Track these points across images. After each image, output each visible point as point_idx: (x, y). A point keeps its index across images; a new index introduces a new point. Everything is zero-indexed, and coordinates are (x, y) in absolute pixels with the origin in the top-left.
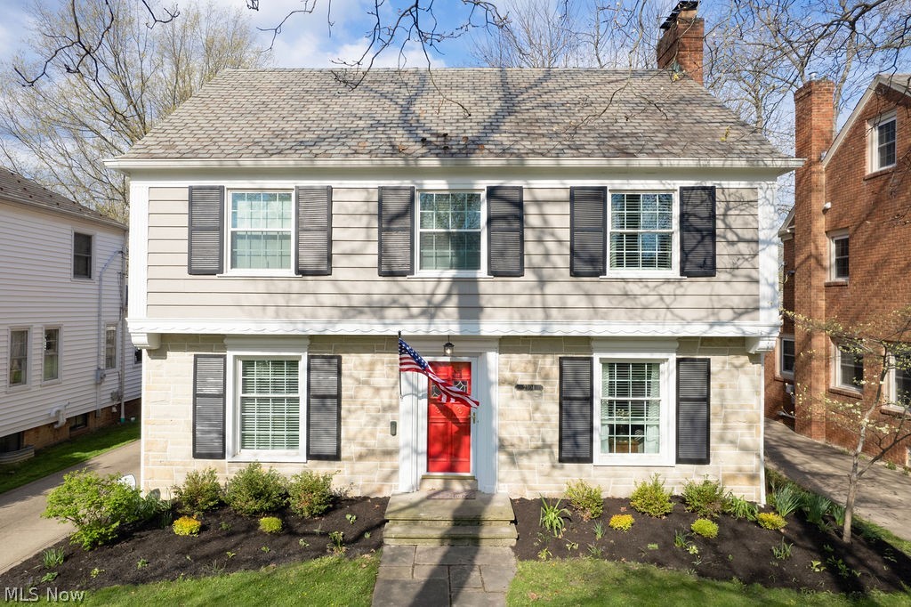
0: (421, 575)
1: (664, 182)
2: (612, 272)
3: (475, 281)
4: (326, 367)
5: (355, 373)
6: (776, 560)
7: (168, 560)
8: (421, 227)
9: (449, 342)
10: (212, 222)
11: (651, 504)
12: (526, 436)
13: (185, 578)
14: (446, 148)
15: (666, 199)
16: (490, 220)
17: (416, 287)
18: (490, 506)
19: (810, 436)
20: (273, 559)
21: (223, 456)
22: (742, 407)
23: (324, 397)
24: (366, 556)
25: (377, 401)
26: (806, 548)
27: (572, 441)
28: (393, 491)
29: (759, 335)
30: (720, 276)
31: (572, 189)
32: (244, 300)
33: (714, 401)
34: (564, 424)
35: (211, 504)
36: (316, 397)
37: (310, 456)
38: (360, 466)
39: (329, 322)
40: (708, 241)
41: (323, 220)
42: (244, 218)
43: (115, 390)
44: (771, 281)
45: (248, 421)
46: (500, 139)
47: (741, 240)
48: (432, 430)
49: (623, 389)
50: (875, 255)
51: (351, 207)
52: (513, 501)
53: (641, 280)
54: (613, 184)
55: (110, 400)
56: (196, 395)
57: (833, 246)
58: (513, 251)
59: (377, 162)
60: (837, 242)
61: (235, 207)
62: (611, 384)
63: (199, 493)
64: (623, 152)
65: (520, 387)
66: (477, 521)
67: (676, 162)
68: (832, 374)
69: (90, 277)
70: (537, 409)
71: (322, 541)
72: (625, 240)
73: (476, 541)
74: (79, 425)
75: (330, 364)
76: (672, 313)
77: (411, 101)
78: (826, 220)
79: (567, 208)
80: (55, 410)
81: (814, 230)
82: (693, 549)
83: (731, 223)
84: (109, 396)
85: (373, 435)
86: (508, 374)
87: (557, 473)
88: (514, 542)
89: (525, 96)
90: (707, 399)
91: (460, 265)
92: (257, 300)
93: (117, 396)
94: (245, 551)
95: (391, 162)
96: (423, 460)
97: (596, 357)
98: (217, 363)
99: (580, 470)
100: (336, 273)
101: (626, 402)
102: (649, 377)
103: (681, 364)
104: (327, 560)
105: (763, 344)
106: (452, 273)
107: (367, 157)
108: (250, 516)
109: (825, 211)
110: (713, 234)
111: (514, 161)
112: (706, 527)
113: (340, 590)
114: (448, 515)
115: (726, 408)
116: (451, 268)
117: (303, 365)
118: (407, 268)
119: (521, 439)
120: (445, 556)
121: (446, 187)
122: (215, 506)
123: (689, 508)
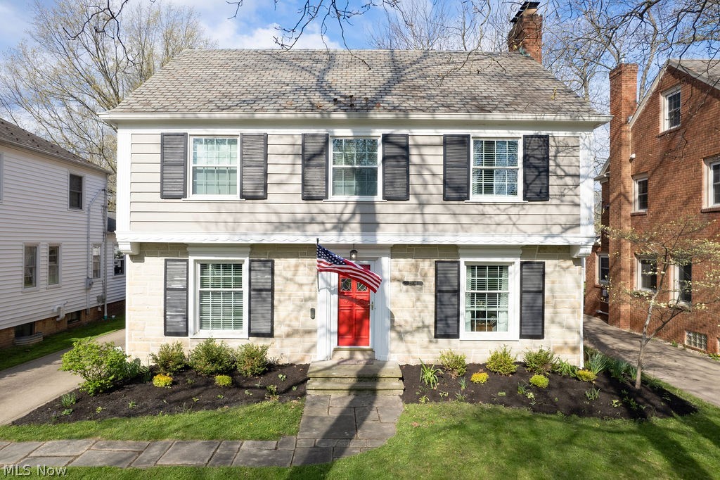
0: (335, 412)
1: (511, 131)
2: (474, 197)
3: (373, 204)
4: (263, 269)
5: (284, 273)
6: (588, 400)
7: (150, 403)
8: (334, 164)
9: (354, 249)
10: (178, 159)
11: (501, 366)
12: (410, 319)
13: (163, 414)
14: (352, 105)
15: (513, 144)
16: (384, 159)
17: (329, 208)
18: (384, 368)
19: (619, 326)
20: (226, 403)
21: (186, 334)
22: (568, 297)
23: (260, 290)
24: (294, 401)
25: (300, 293)
26: (609, 393)
27: (444, 323)
28: (313, 360)
29: (580, 244)
30: (553, 201)
31: (445, 136)
32: (202, 217)
33: (547, 294)
34: (438, 310)
35: (179, 367)
36: (255, 290)
37: (251, 334)
38: (287, 341)
39: (265, 234)
40: (543, 175)
41: (260, 158)
42: (202, 156)
43: (100, 295)
44: (588, 205)
45: (204, 309)
46: (392, 99)
47: (567, 175)
48: (341, 316)
49: (481, 284)
50: (666, 193)
51: (280, 149)
52: (401, 366)
53: (495, 204)
54: (473, 132)
55: (96, 302)
56: (166, 289)
57: (637, 186)
58: (400, 182)
59: (300, 115)
60: (639, 183)
61: (195, 148)
62: (473, 281)
63: (170, 359)
64: (481, 109)
65: (406, 283)
66: (375, 378)
67: (520, 117)
68: (635, 281)
69: (81, 208)
70: (418, 299)
71: (261, 392)
72: (483, 174)
73: (374, 391)
74: (74, 320)
75: (265, 266)
76: (517, 228)
77: (324, 72)
78: (632, 167)
79: (441, 150)
80: (57, 307)
81: (623, 174)
82: (531, 395)
83: (560, 162)
84: (96, 299)
85: (297, 319)
86: (397, 274)
87: (432, 346)
88: (401, 392)
89: (410, 70)
90: (542, 292)
91: (361, 193)
92: (210, 217)
93: (101, 299)
94: (206, 397)
95: (310, 115)
96: (335, 338)
97: (462, 261)
98: (181, 266)
99: (450, 343)
100: (270, 198)
101: (484, 294)
102: (501, 276)
103: (524, 266)
104: (265, 404)
105: (582, 251)
106: (356, 198)
107: (293, 111)
108: (208, 376)
109: (631, 160)
110: (547, 171)
111: (401, 115)
112: (540, 380)
113: (276, 422)
114: (353, 374)
115: (556, 298)
116: (356, 195)
117: (245, 267)
118: (323, 194)
119: (406, 322)
120: (351, 402)
121: (352, 134)
122: (182, 368)
123: (529, 369)
